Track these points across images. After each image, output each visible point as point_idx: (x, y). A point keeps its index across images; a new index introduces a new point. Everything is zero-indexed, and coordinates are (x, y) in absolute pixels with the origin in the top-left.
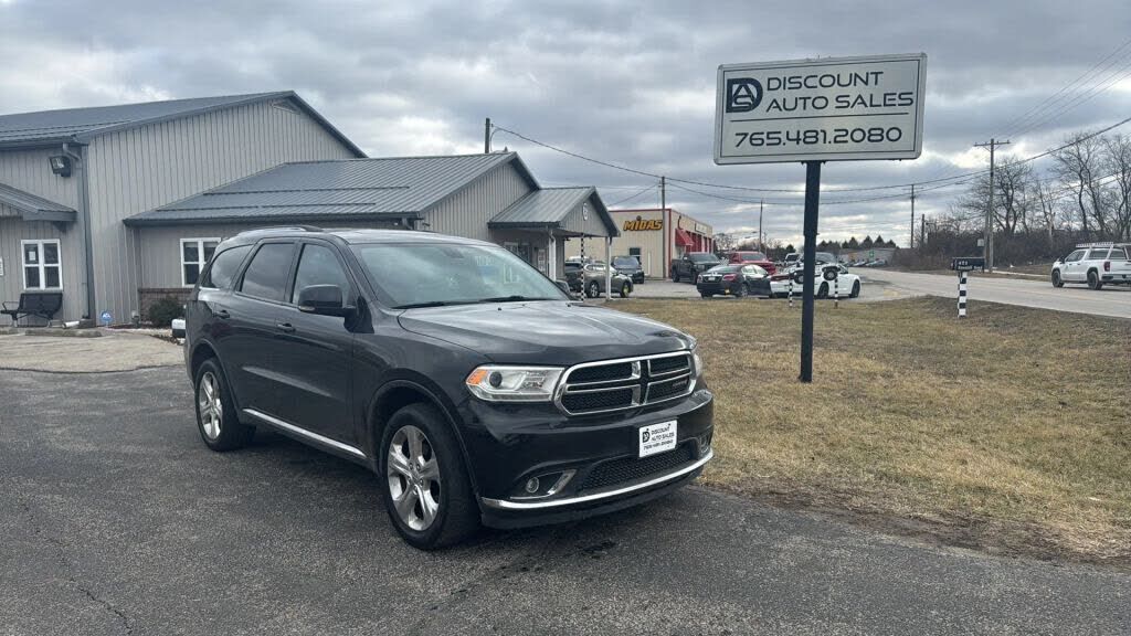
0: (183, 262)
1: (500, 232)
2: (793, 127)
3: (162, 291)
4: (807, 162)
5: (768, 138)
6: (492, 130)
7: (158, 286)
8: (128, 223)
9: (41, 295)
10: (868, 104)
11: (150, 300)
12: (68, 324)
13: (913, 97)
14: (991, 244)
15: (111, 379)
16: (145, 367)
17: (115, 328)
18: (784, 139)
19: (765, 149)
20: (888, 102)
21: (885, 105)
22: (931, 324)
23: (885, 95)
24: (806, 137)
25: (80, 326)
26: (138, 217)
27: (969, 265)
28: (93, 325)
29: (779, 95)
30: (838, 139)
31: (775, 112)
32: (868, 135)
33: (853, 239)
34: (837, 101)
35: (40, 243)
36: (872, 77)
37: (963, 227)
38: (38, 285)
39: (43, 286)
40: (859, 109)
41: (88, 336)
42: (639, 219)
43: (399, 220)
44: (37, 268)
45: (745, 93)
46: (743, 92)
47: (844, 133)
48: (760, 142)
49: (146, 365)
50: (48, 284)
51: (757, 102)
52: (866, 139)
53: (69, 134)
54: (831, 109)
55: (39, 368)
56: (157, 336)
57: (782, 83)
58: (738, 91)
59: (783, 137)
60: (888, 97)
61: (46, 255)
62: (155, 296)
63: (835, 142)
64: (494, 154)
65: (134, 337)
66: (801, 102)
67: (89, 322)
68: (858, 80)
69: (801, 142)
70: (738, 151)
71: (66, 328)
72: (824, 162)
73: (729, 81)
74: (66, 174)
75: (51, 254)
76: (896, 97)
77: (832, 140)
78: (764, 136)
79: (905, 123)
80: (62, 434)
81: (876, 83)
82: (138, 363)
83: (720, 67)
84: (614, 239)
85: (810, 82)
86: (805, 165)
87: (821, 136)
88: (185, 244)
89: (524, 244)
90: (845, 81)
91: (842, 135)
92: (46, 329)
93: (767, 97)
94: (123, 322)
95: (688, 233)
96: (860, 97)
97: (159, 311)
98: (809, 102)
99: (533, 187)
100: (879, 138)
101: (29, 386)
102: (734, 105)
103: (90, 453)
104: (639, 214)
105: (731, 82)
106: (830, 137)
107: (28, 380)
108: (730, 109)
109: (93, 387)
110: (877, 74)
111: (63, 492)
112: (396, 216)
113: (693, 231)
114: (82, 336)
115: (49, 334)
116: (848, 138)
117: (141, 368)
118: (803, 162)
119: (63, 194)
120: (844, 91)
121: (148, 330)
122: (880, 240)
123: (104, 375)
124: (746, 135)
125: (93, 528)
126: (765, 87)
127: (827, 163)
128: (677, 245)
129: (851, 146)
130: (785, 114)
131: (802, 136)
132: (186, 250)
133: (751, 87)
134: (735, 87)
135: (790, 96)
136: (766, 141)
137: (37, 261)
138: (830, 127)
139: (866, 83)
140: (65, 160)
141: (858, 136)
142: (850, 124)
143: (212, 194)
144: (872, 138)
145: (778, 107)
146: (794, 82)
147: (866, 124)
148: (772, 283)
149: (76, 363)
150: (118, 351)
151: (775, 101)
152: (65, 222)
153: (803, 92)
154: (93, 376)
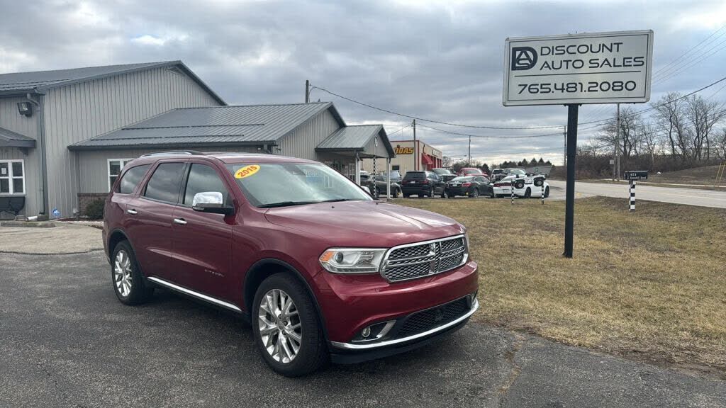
0: (109, 175)
1: (324, 155)
2: (560, 81)
3: (94, 195)
4: (569, 105)
5: (541, 88)
6: (310, 88)
7: (92, 192)
8: (71, 149)
9: (11, 198)
10: (612, 64)
11: (86, 202)
12: (30, 218)
13: (644, 60)
14: (619, 163)
15: (75, 258)
16: (96, 250)
17: (63, 220)
18: (553, 89)
19: (539, 95)
20: (626, 64)
21: (624, 66)
22: (613, 215)
23: (624, 59)
24: (568, 87)
25: (38, 220)
26: (77, 145)
27: (637, 176)
28: (47, 219)
29: (549, 59)
30: (591, 89)
31: (546, 71)
32: (613, 86)
33: (525, 160)
34: (590, 63)
35: (10, 163)
36: (615, 47)
37: (598, 153)
38: (8, 191)
39: (11, 192)
40: (606, 68)
41: (46, 226)
42: (398, 147)
43: (262, 146)
44: (8, 180)
45: (526, 57)
46: (523, 56)
47: (595, 85)
48: (536, 91)
49: (97, 247)
50: (15, 190)
51: (533, 63)
52: (611, 89)
53: (32, 87)
54: (586, 69)
55: (19, 251)
56: (94, 226)
57: (551, 51)
58: (520, 55)
59: (552, 87)
60: (626, 60)
61: (14, 170)
62: (90, 198)
63: (589, 91)
64: (313, 103)
65: (79, 227)
66: (564, 64)
67: (44, 216)
68: (605, 48)
69: (565, 91)
70: (521, 97)
71: (28, 221)
72: (581, 104)
73: (513, 49)
74: (28, 114)
75: (17, 169)
76: (632, 60)
77: (587, 90)
78: (539, 87)
79: (639, 78)
80: (54, 305)
81: (618, 51)
82: (90, 247)
83: (508, 39)
84: (392, 159)
85: (571, 50)
86: (567, 107)
87: (579, 86)
88: (111, 162)
89: (336, 162)
90: (595, 48)
91: (594, 86)
92: (14, 221)
93: (540, 60)
94: (67, 216)
95: (429, 155)
96: (606, 60)
97: (93, 209)
98: (570, 63)
99: (341, 125)
100: (620, 88)
101: (15, 265)
102: (517, 65)
103: (81, 321)
104: (399, 143)
105: (515, 50)
106: (586, 87)
107: (13, 260)
108: (514, 68)
109: (63, 265)
110: (618, 44)
111: (71, 357)
112: (259, 144)
113: (431, 155)
114: (41, 227)
115: (17, 225)
116: (598, 88)
117: (93, 250)
118: (565, 105)
119: (25, 128)
120: (595, 56)
121: (86, 222)
122: (541, 160)
123: (67, 256)
124: (526, 85)
125: (111, 393)
126: (539, 54)
127: (583, 105)
128: (423, 164)
129: (600, 94)
130: (553, 72)
131: (565, 87)
132: (112, 167)
133: (529, 53)
134: (518, 53)
135: (557, 59)
136: (540, 90)
137: (7, 175)
138: (585, 80)
139: (611, 51)
140: (29, 105)
141: (605, 87)
142: (599, 79)
143: (128, 129)
144: (615, 88)
145: (548, 66)
146: (561, 50)
147: (611, 78)
148: (494, 188)
149: (46, 247)
150: (72, 238)
151: (546, 62)
152: (28, 148)
153: (566, 57)
154: (60, 256)
